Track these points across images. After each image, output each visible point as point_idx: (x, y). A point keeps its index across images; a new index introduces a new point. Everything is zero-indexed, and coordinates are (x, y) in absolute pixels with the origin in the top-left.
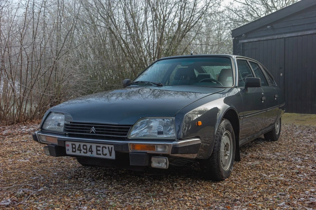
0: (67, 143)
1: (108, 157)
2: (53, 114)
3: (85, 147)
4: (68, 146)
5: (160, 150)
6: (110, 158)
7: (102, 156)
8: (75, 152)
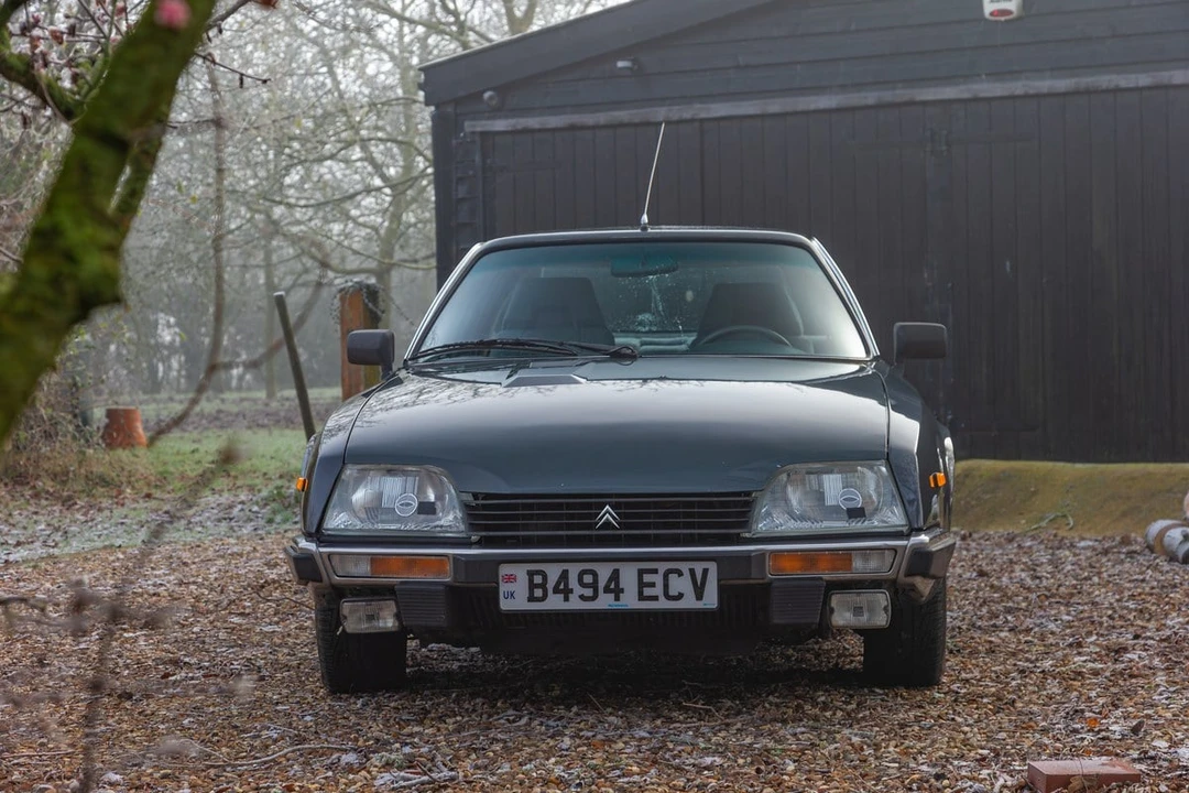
0: (505, 570)
1: (689, 602)
3: (588, 579)
4: (511, 579)
5: (865, 566)
6: (699, 605)
7: (663, 604)
8: (542, 599)
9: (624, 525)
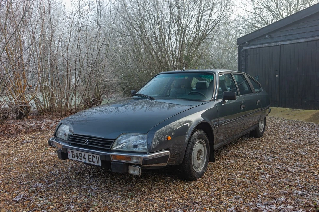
0: (68, 150)
2: (62, 125)
3: (81, 155)
4: (69, 152)
5: (134, 161)
6: (98, 165)
7: (92, 163)
8: (74, 158)
9: (89, 144)
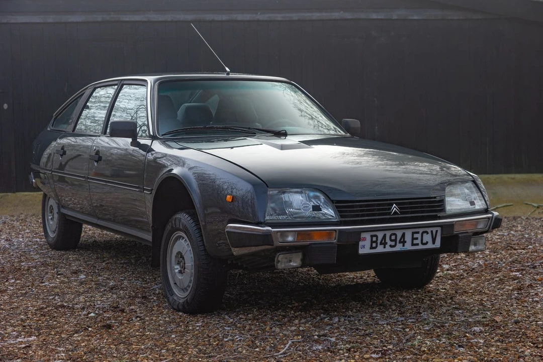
0: (363, 235)
1: (430, 246)
3: (393, 237)
4: (364, 239)
6: (434, 246)
7: (421, 247)
8: (375, 248)
9: (402, 213)
